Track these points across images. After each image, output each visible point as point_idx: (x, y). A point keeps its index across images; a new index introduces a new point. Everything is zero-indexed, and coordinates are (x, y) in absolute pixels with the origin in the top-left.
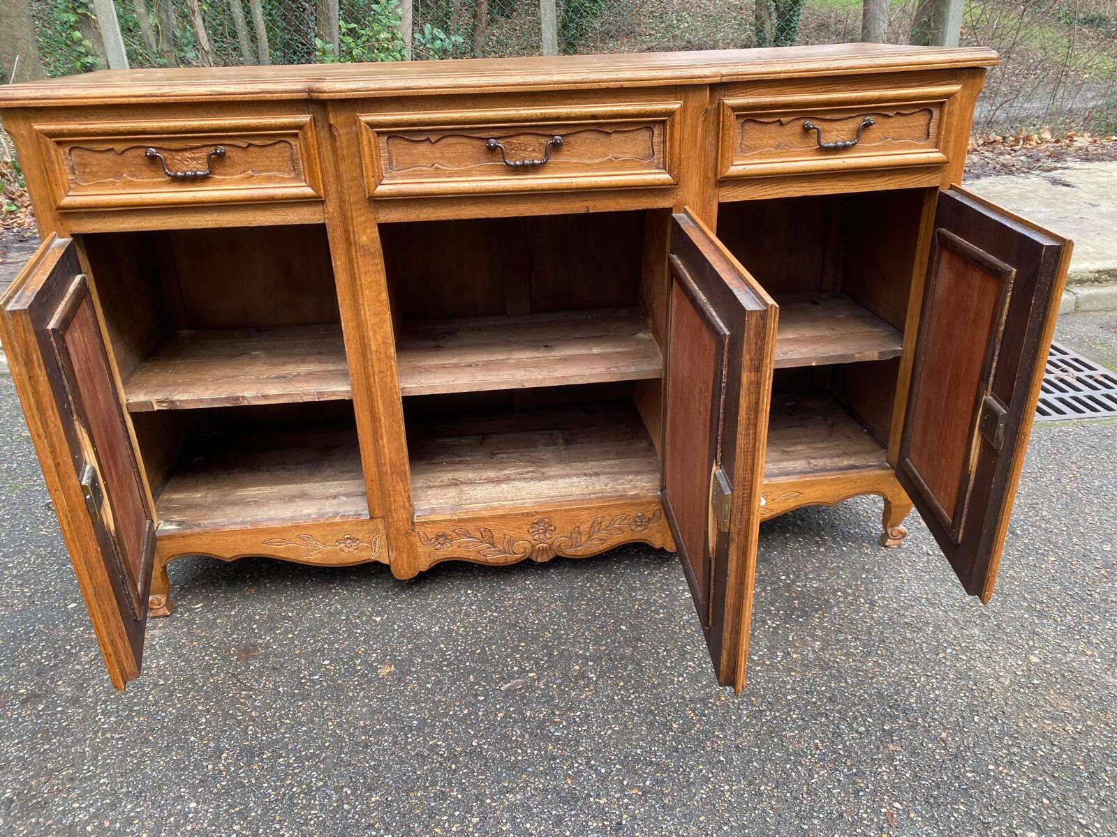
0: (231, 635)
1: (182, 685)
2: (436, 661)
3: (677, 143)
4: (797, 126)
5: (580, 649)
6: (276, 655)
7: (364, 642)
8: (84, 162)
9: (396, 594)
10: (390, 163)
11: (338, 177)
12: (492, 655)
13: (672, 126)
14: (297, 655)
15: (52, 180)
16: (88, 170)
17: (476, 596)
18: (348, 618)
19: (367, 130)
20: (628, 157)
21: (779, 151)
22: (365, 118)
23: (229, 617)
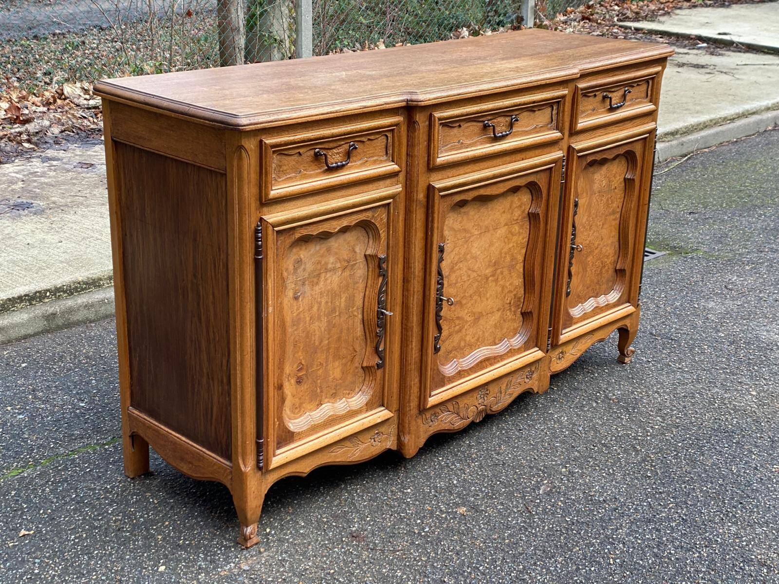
2: (483, 496)
4: (600, 98)
8: (281, 164)
10: (441, 142)
13: (564, 103)
16: (281, 169)
17: (448, 459)
18: (388, 497)
19: (437, 122)
20: (542, 124)
21: (594, 112)
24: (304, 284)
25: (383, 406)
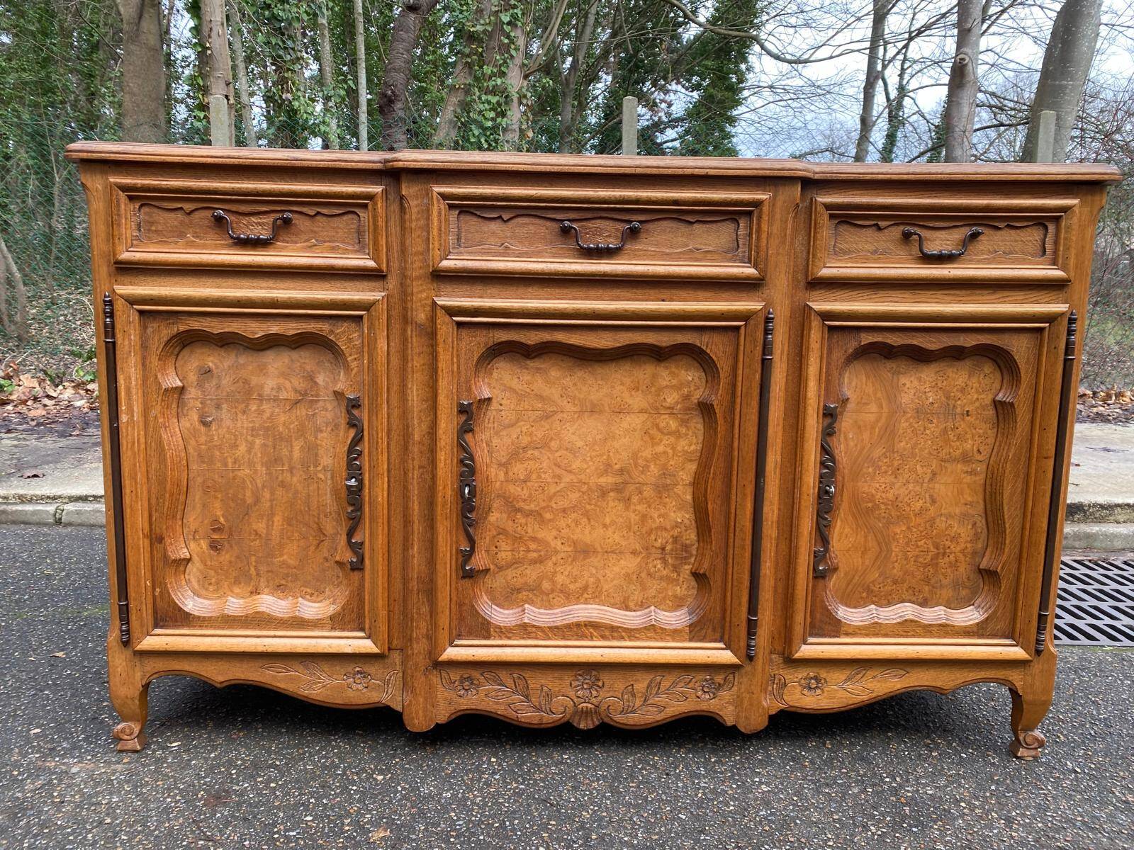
0: (204, 778)
1: (131, 826)
2: (442, 831)
3: (764, 236)
4: (896, 232)
5: (626, 834)
6: (250, 805)
7: (359, 801)
8: (151, 220)
9: (406, 754)
10: (459, 239)
11: (403, 251)
12: (514, 830)
13: (760, 218)
14: (275, 807)
15: (116, 233)
16: (153, 228)
17: (500, 765)
18: (344, 773)
19: (438, 201)
20: (711, 248)
21: (876, 257)
22: (438, 189)
23: (206, 759)
24: (218, 407)
25: (362, 629)
